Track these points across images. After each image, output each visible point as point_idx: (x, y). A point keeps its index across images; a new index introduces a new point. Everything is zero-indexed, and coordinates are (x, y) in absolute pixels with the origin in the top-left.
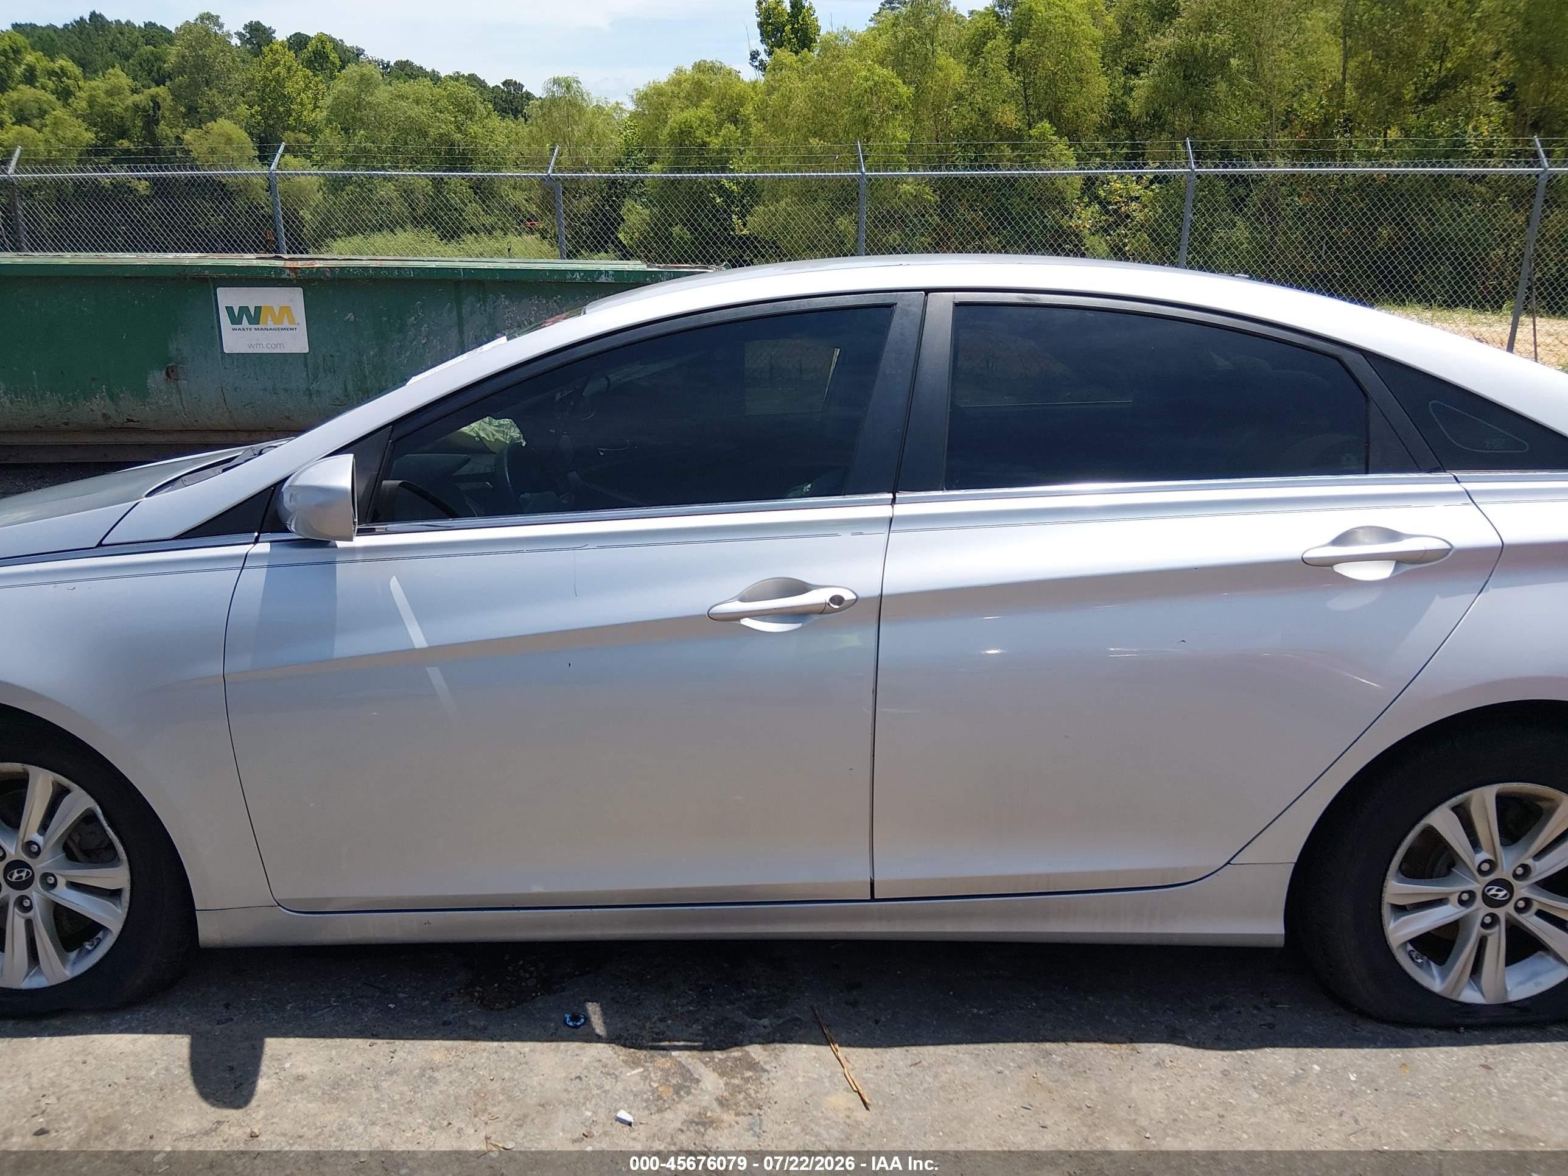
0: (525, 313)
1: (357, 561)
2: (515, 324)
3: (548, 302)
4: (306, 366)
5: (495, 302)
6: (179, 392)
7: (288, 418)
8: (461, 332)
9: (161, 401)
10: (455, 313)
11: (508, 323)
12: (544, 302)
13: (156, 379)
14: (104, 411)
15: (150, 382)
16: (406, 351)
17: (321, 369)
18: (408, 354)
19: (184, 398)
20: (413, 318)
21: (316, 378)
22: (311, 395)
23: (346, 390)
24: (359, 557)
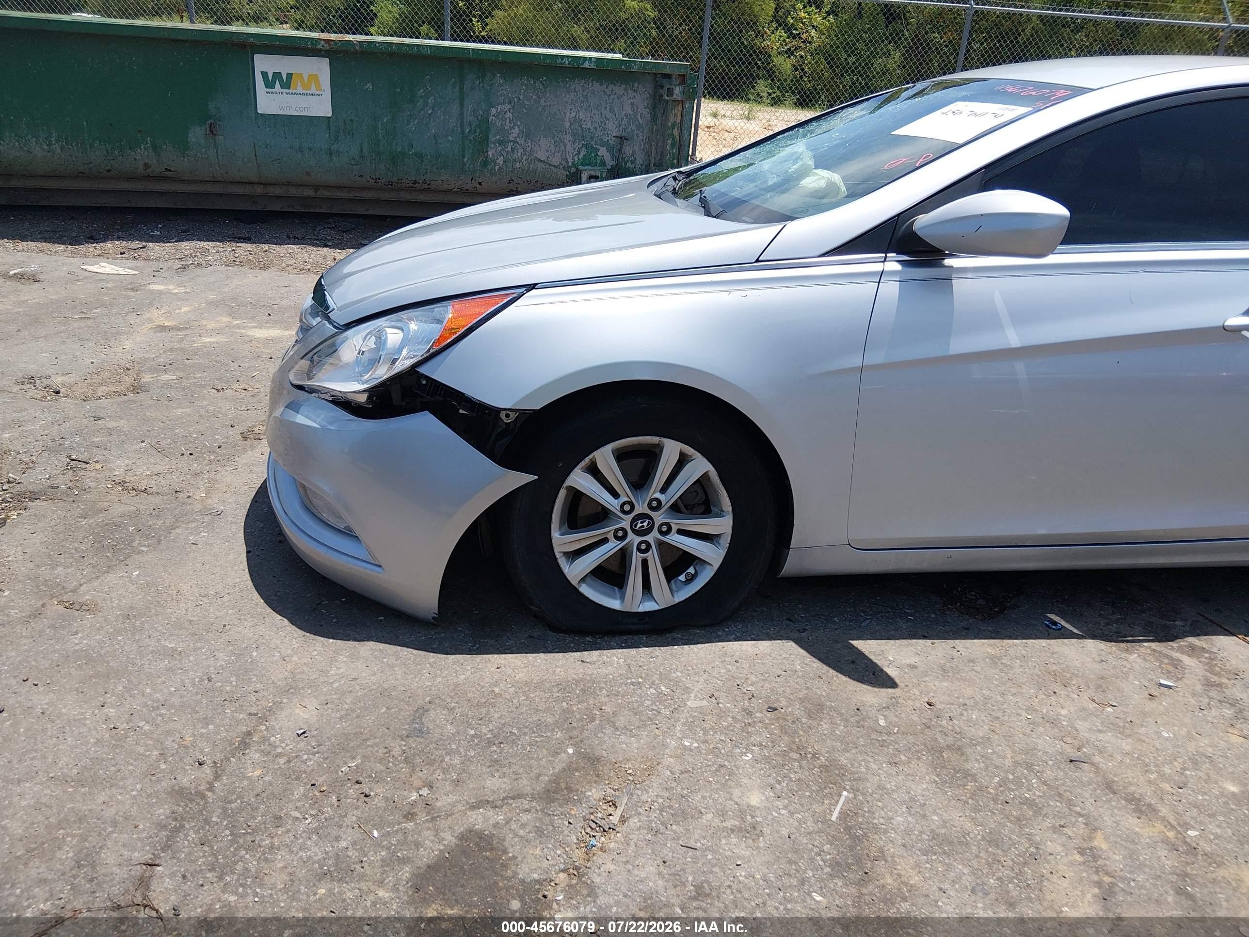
0: (515, 92)
1: (966, 278)
2: (507, 100)
3: (535, 82)
4: (329, 128)
5: (491, 81)
6: (216, 146)
7: (308, 174)
8: (462, 105)
9: (199, 154)
10: (457, 89)
11: (501, 99)
12: (532, 82)
13: (197, 134)
14: (146, 161)
15: (192, 138)
16: (414, 119)
17: (341, 132)
18: (416, 122)
19: (219, 152)
20: (422, 90)
21: (336, 139)
22: (331, 154)
23: (362, 150)
24: (969, 275)
